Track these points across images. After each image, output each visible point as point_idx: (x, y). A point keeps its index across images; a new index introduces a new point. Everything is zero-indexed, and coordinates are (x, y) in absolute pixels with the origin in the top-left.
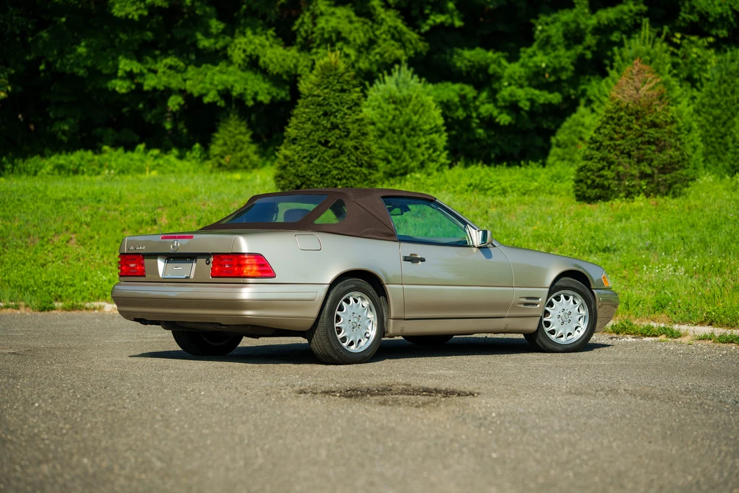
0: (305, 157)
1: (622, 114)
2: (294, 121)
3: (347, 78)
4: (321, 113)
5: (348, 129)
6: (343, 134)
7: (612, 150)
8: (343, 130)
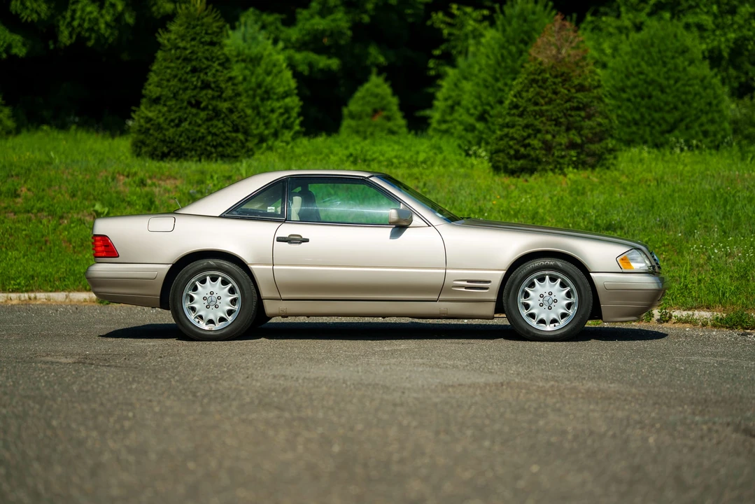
0: (172, 121)
1: (548, 75)
2: (153, 78)
3: (215, 29)
4: (189, 68)
5: (221, 88)
6: (216, 94)
7: (538, 117)
8: (216, 89)
